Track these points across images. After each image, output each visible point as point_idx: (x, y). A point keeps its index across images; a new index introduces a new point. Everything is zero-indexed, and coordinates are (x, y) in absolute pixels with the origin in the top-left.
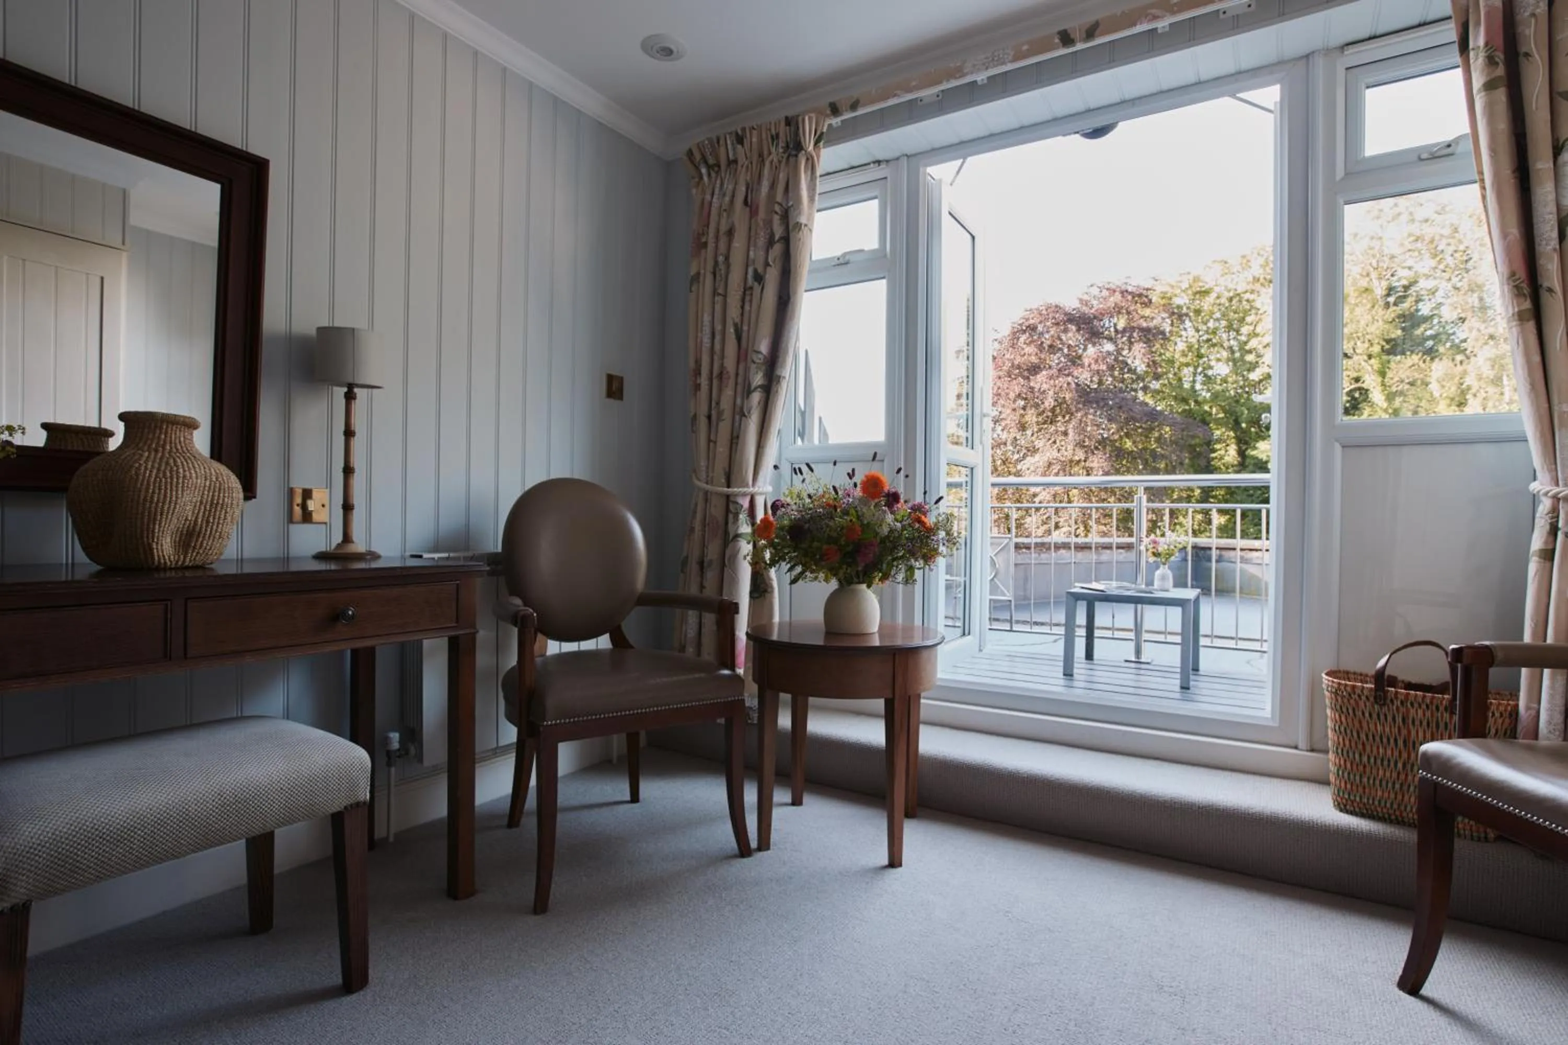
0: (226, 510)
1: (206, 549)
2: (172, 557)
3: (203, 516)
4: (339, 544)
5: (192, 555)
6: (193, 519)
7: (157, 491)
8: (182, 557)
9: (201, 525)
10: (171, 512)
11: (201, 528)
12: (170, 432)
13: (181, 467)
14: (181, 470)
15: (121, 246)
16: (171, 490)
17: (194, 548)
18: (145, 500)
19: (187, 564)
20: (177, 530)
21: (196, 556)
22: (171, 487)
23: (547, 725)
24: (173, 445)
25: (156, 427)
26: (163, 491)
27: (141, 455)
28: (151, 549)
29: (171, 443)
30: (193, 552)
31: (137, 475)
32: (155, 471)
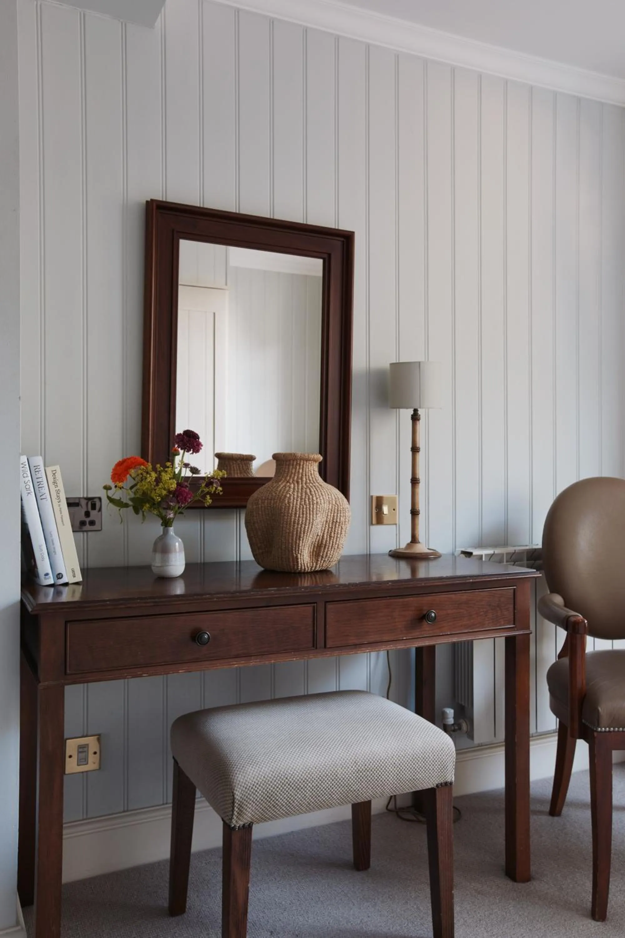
0: (342, 527)
1: (329, 557)
2: (309, 564)
3: (328, 532)
4: (408, 544)
5: (321, 562)
6: (322, 535)
7: (301, 515)
8: (315, 564)
9: (327, 538)
10: (310, 530)
11: (326, 541)
12: (305, 467)
13: (314, 495)
14: (315, 498)
15: (224, 287)
16: (310, 514)
17: (322, 557)
18: (294, 522)
19: (317, 569)
20: (312, 544)
21: (323, 563)
22: (310, 512)
23: (601, 732)
24: (307, 477)
25: (297, 464)
26: (305, 515)
27: (290, 487)
28: (297, 559)
29: (306, 475)
30: (322, 560)
31: (289, 503)
32: (299, 500)
